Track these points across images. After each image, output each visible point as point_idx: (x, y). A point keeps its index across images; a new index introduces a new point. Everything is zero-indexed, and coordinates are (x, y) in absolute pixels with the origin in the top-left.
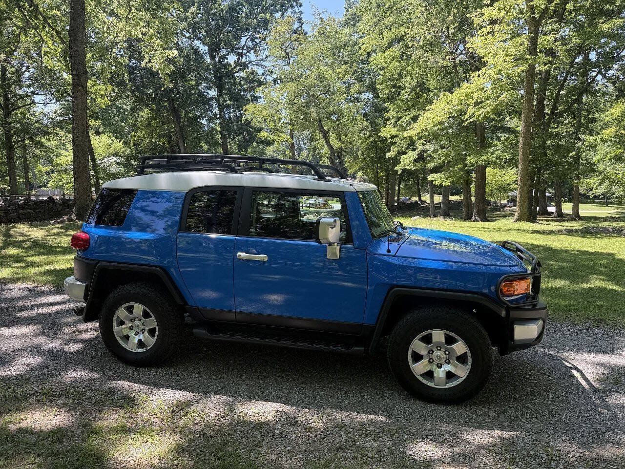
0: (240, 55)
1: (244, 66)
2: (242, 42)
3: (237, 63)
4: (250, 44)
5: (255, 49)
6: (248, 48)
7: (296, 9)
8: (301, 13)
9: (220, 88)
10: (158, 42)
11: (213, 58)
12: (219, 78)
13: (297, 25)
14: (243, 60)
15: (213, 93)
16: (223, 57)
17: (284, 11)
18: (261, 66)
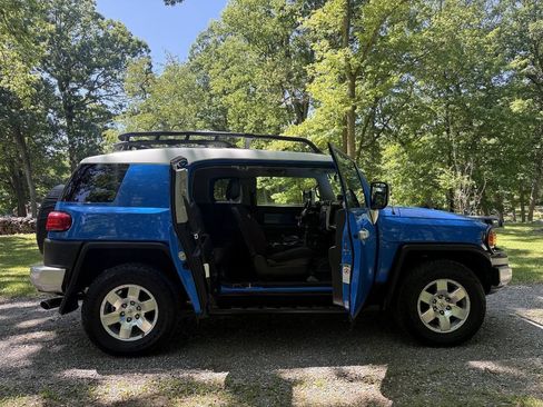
0: (92, 89)
1: (95, 99)
2: (93, 77)
3: (88, 96)
4: (101, 80)
5: (106, 84)
6: (99, 84)
7: (145, 53)
8: (149, 57)
9: (70, 117)
10: (19, 64)
11: (62, 89)
12: (69, 108)
13: (146, 67)
14: (93, 94)
15: (63, 122)
16: (75, 90)
17: (135, 55)
18: (111, 100)
